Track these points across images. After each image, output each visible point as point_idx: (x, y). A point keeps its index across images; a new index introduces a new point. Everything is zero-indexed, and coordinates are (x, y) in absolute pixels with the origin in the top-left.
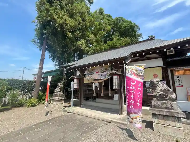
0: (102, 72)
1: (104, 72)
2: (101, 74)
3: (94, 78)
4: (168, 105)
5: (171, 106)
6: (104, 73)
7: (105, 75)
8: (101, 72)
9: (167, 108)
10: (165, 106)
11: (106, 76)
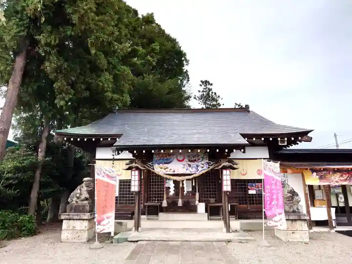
0: (192, 161)
1: (195, 160)
2: (189, 165)
3: (174, 171)
4: (295, 209)
5: (298, 209)
6: (196, 163)
7: (198, 166)
8: (189, 161)
9: (294, 212)
10: (292, 210)
11: (198, 168)
